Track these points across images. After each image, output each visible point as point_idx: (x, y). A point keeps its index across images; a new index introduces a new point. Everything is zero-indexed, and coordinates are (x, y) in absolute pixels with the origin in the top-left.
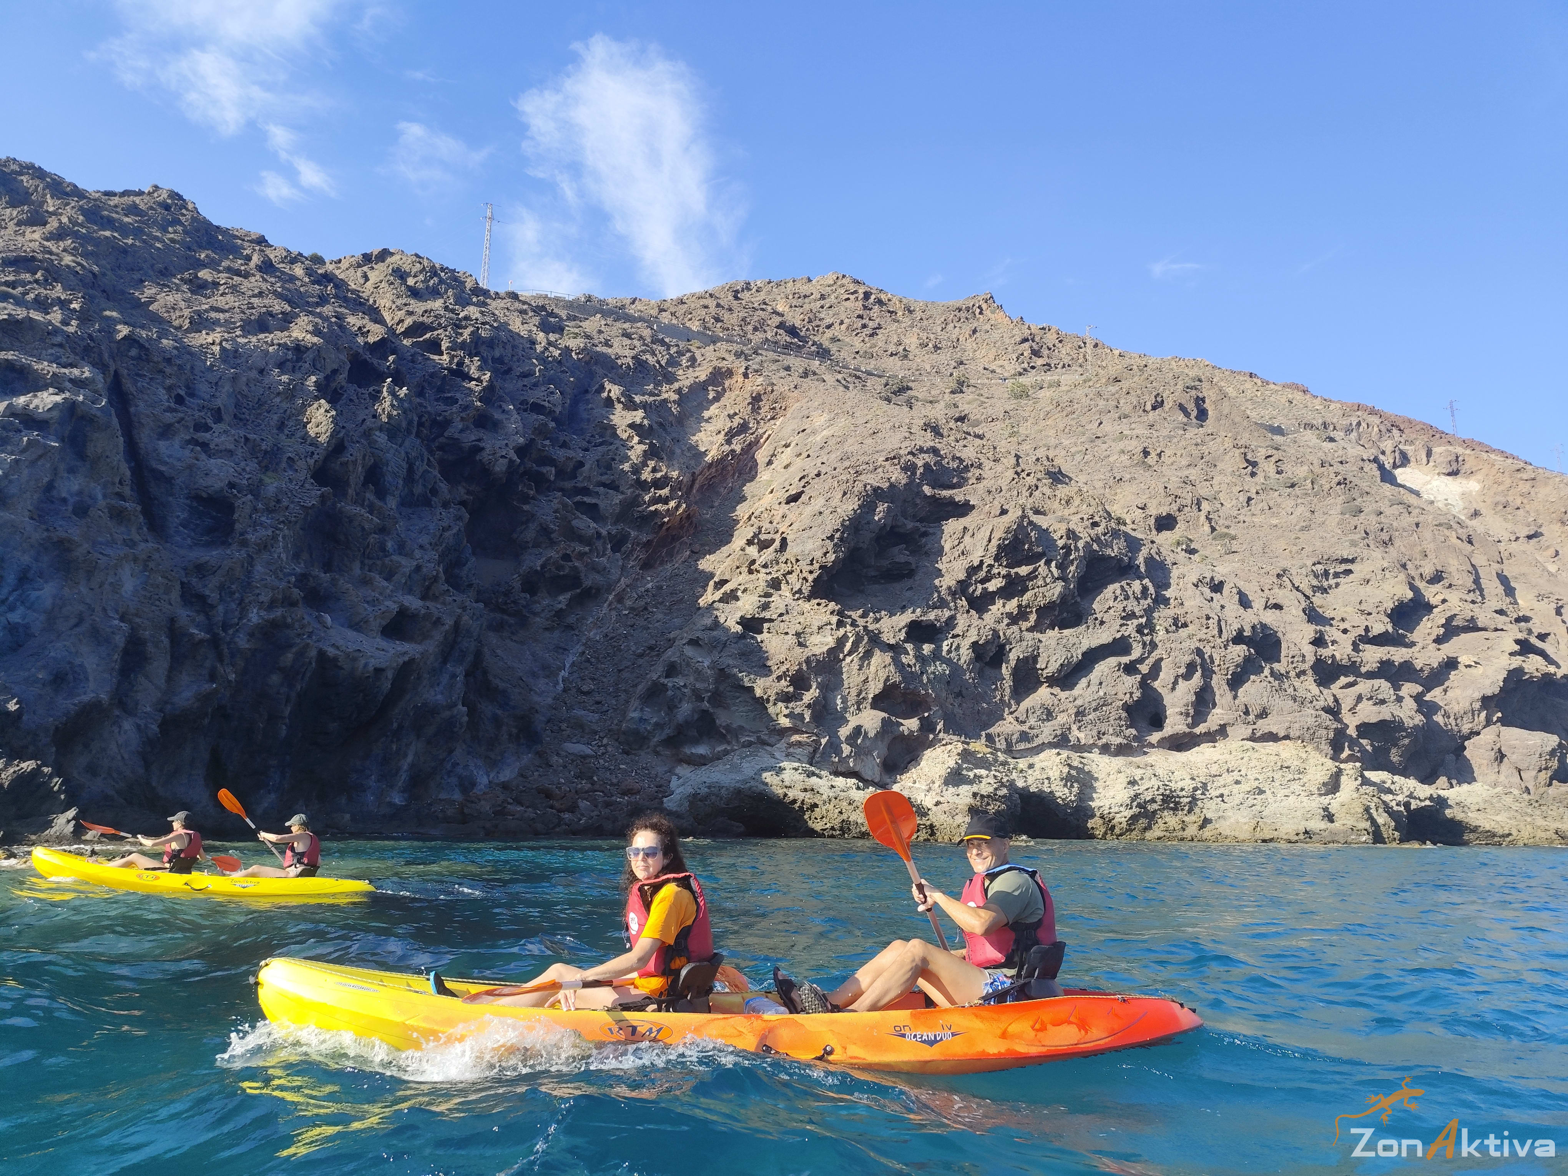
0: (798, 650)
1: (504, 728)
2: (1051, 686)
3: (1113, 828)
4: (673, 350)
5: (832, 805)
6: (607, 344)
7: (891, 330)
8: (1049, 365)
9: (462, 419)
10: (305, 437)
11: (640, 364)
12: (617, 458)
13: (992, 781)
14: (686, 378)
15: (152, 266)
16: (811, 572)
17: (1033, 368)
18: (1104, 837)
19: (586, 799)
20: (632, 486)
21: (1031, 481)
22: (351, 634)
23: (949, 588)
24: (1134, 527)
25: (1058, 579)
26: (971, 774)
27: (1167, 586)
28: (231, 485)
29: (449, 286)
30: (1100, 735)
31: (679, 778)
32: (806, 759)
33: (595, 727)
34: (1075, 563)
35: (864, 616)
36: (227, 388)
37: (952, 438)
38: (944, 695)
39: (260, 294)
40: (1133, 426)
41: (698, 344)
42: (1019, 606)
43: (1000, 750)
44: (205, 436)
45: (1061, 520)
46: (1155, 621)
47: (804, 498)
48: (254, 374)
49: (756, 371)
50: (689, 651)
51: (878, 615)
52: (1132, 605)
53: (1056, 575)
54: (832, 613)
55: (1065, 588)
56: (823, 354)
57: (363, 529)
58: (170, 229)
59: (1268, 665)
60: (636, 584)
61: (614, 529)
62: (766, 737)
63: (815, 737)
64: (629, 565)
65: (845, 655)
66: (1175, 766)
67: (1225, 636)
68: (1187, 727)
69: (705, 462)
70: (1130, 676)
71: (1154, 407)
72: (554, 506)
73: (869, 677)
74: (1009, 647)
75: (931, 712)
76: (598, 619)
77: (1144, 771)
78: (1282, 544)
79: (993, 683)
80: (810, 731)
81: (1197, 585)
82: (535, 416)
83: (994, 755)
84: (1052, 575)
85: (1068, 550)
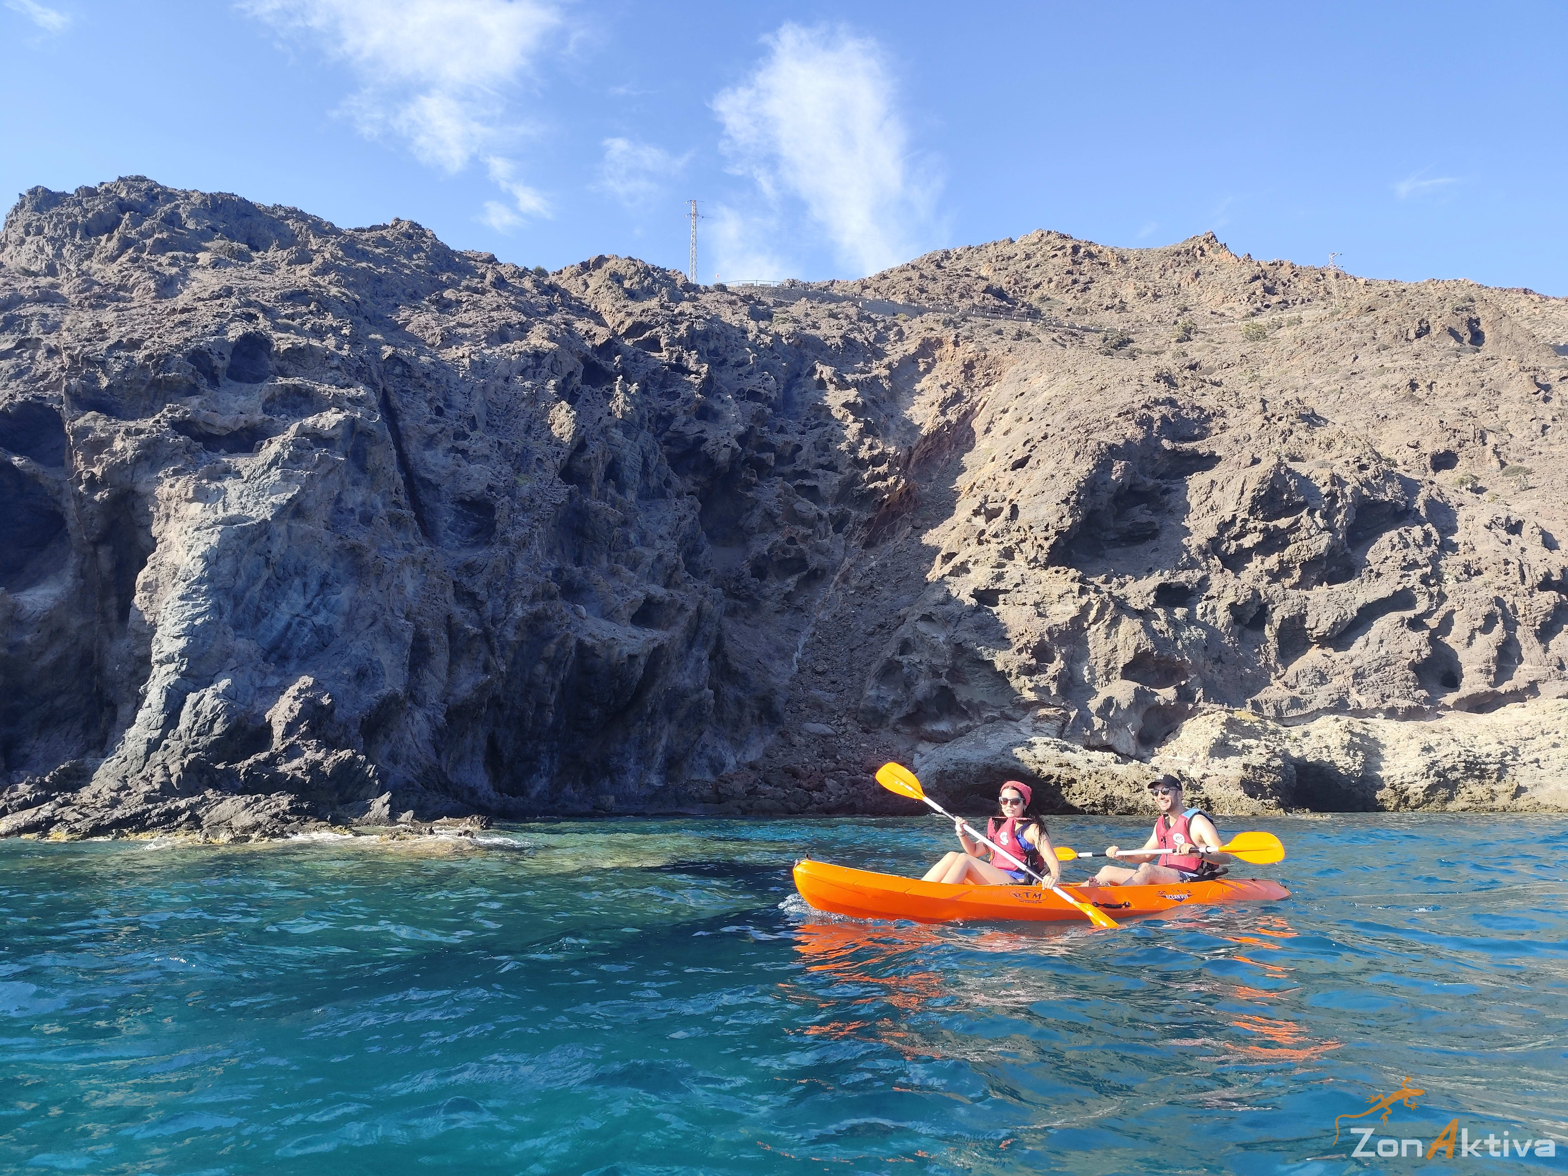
0: (1039, 621)
1: (747, 710)
2: (1322, 647)
3: (1407, 799)
4: (880, 326)
5: (1093, 780)
6: (815, 326)
7: (1104, 283)
8: (1285, 302)
9: (685, 412)
10: (551, 438)
11: (849, 342)
12: (833, 438)
13: (1264, 751)
14: (895, 352)
15: (404, 291)
16: (1046, 539)
17: (1267, 306)
18: (1397, 808)
19: (833, 778)
20: (850, 465)
21: (1283, 425)
22: (604, 623)
23: (1200, 547)
24: (1407, 468)
25: (1324, 529)
26: (1239, 745)
27: (1454, 530)
28: (490, 488)
29: (663, 285)
30: (1384, 697)
31: (922, 756)
32: (1055, 734)
33: (833, 706)
34: (1343, 511)
35: (1107, 581)
36: (478, 397)
37: (1188, 387)
38: (1202, 661)
39: (498, 308)
40: (1395, 357)
41: (904, 317)
42: (1281, 562)
43: (1268, 718)
44: (463, 444)
45: (1323, 465)
46: (1443, 570)
47: (1031, 462)
48: (500, 382)
49: (967, 338)
50: (922, 627)
51: (1122, 580)
52: (1413, 553)
53: (1322, 526)
54: (1073, 580)
55: (1334, 539)
56: (1034, 314)
57: (608, 522)
58: (415, 256)
60: (860, 563)
61: (835, 510)
62: (1010, 712)
63: (1062, 711)
64: (851, 544)
65: (1090, 624)
66: (1478, 730)
67: (1530, 582)
68: (1489, 686)
69: (920, 435)
70: (1416, 632)
71: (1419, 335)
72: (776, 490)
73: (1118, 646)
74: (1271, 606)
75: (1189, 680)
76: (825, 600)
77: (1441, 736)
79: (1256, 647)
80: (1057, 705)
81: (1490, 527)
82: (752, 404)
83: (1263, 723)
84: (1316, 526)
85: (1334, 497)
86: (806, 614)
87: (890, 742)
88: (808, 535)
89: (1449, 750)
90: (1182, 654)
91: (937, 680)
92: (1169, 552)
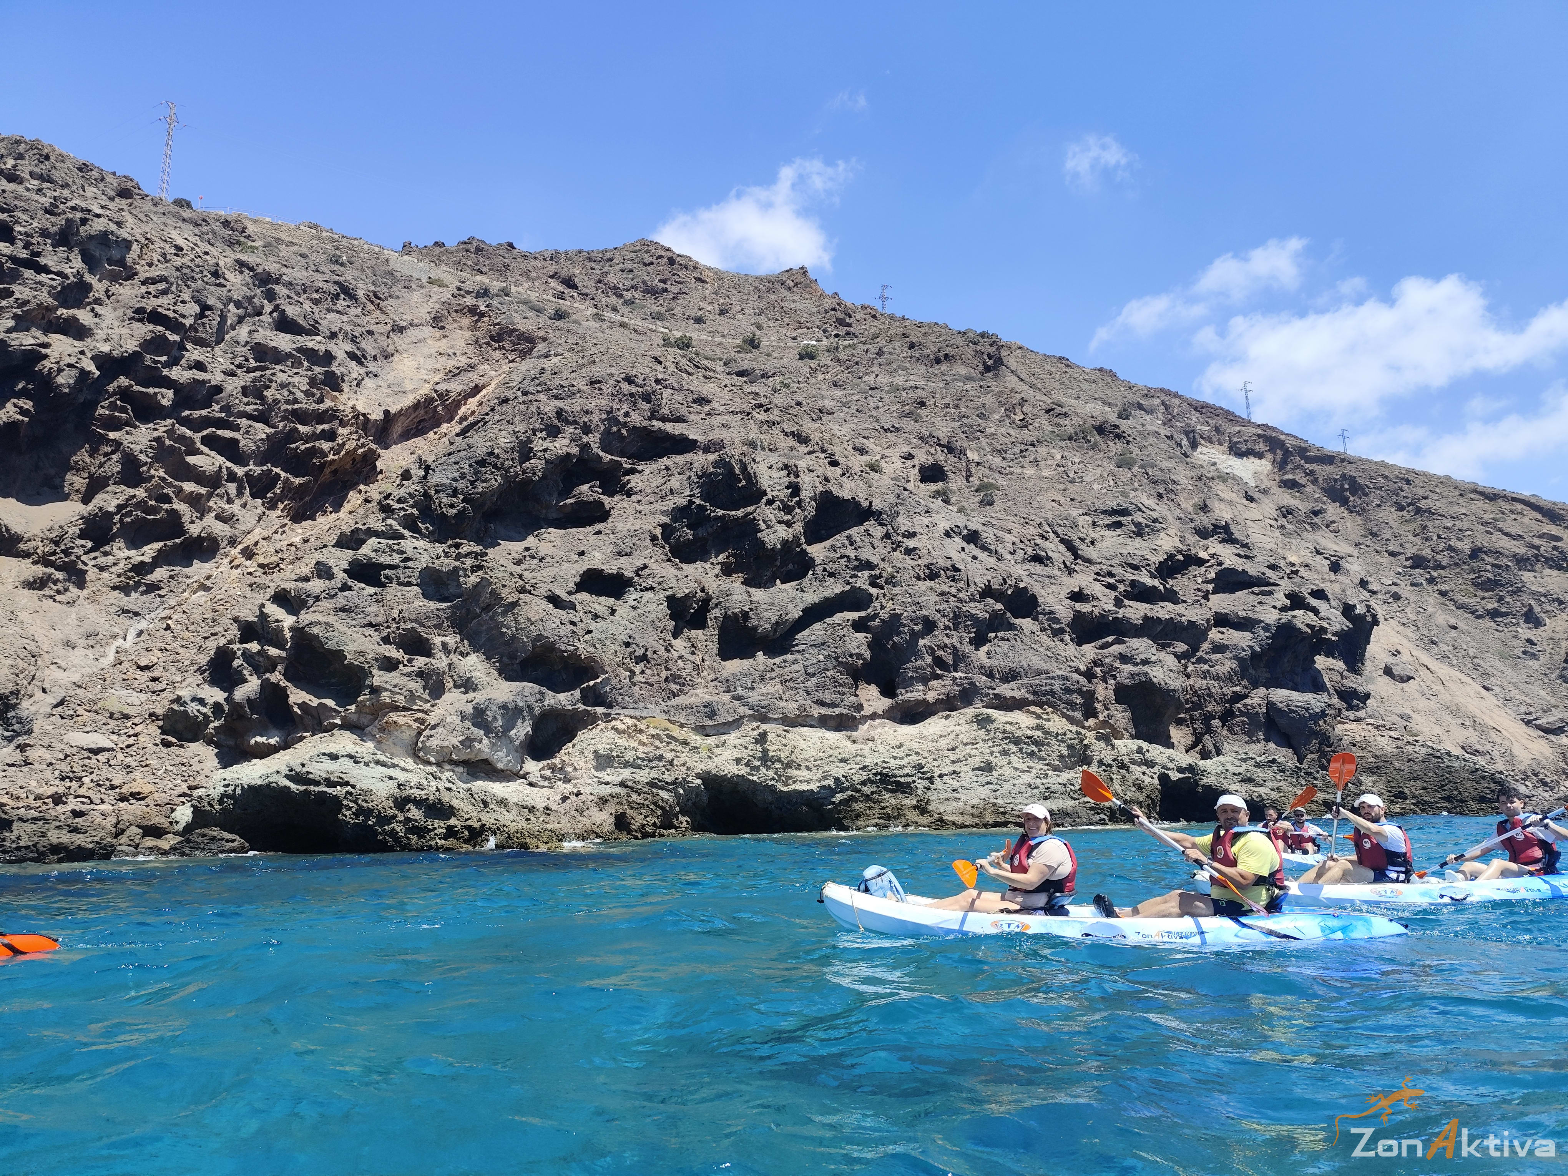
8: (853, 334)
17: (836, 336)
23: (648, 533)
30: (818, 705)
32: (404, 744)
34: (802, 505)
38: (619, 659)
42: (735, 555)
43: (687, 726)
45: (792, 457)
46: (893, 573)
52: (866, 554)
53: (778, 518)
55: (788, 533)
59: (1018, 621)
60: (278, 536)
61: (258, 470)
62: (355, 718)
63: (420, 715)
64: (274, 514)
65: (483, 609)
66: (902, 740)
67: (972, 589)
68: (921, 694)
69: (408, 401)
70: (857, 635)
71: (938, 361)
72: (156, 434)
73: (514, 637)
74: (714, 602)
75: (598, 681)
76: (208, 578)
77: (863, 746)
78: (1050, 495)
79: (693, 646)
80: (415, 707)
81: (948, 534)
82: (151, 327)
83: (676, 731)
84: (773, 518)
85: (795, 489)
86: (162, 592)
87: (196, 759)
88: (201, 495)
89: (867, 762)
90: (593, 650)
91: (268, 675)
92: (611, 536)
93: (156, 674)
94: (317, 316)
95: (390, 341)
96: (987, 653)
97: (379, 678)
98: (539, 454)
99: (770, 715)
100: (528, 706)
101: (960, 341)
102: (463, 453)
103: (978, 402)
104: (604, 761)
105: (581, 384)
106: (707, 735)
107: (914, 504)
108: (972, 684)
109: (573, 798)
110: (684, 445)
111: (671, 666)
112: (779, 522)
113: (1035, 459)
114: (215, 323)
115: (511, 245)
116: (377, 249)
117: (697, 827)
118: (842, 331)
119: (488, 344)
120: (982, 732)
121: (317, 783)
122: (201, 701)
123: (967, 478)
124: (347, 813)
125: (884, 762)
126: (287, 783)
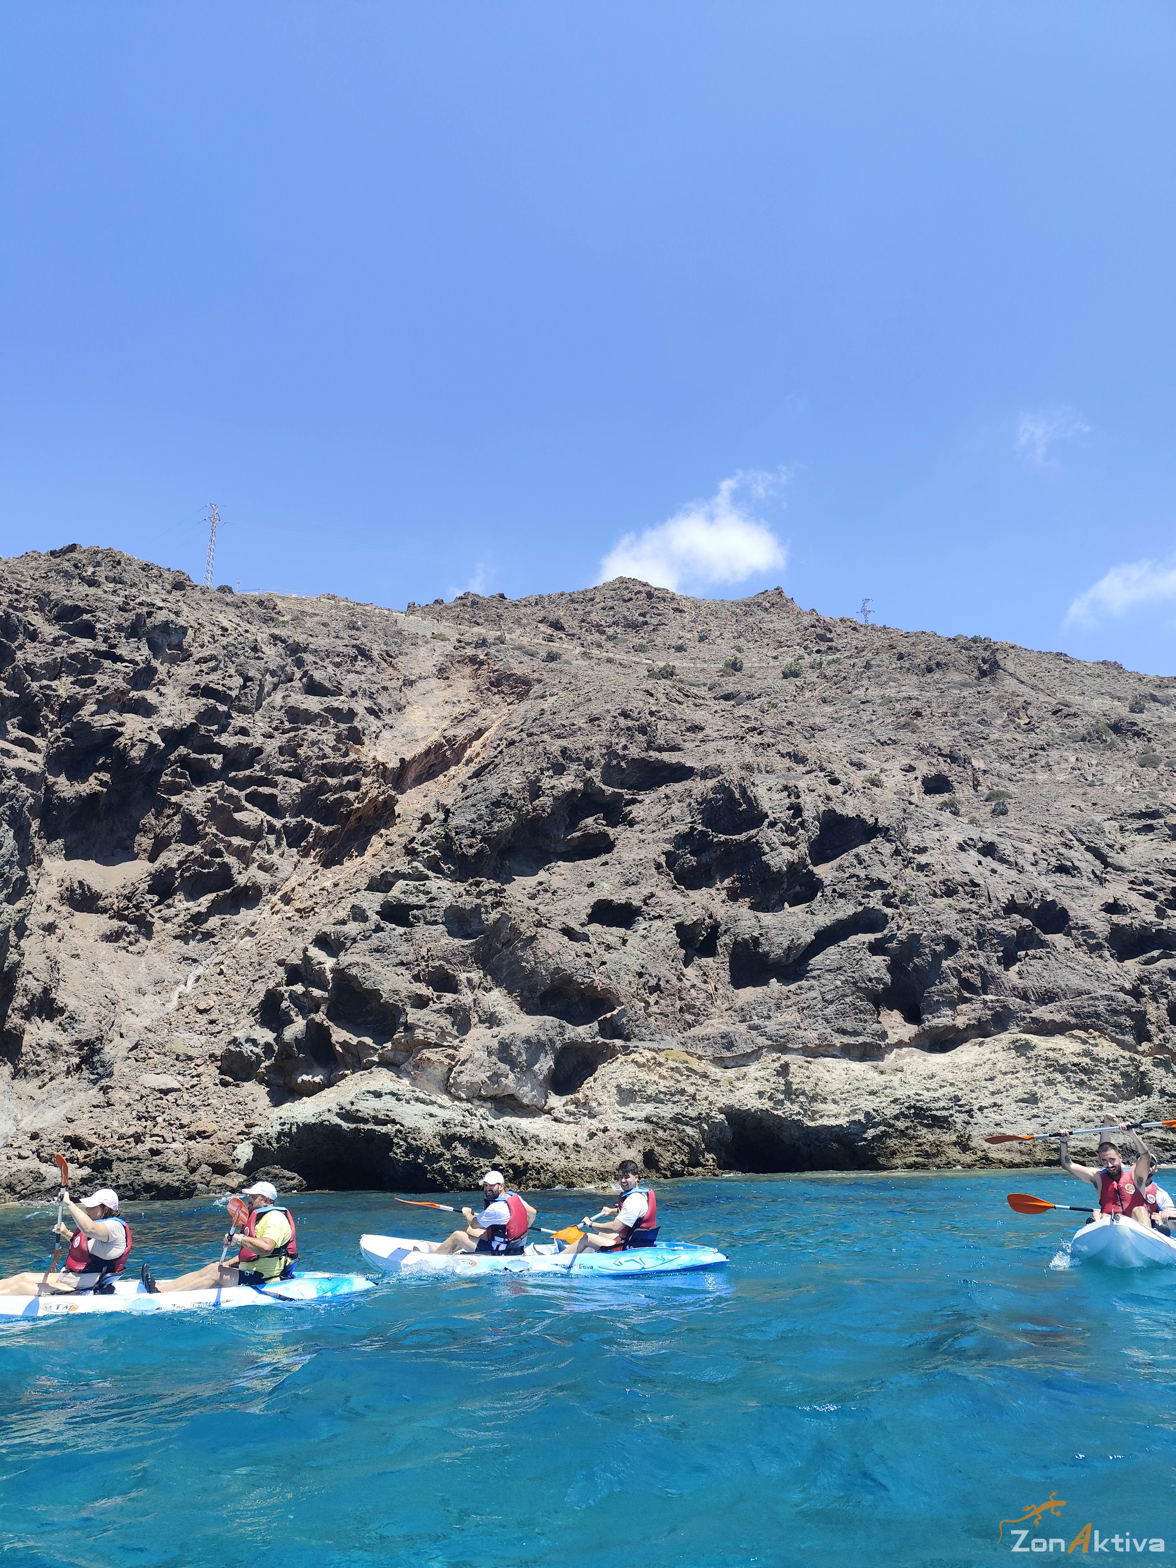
8: (835, 648)
9: (98, 701)
16: (471, 846)
17: (818, 651)
20: (316, 772)
23: (654, 861)
24: (896, 790)
34: (805, 825)
40: (903, 689)
42: (739, 879)
43: (705, 1058)
45: (791, 778)
47: (491, 767)
50: (313, 951)
51: (555, 895)
52: (877, 872)
54: (488, 892)
59: (1049, 937)
60: (311, 882)
61: (292, 821)
62: (390, 1055)
63: (450, 1051)
64: (307, 861)
65: (503, 945)
66: (934, 1069)
67: (995, 904)
68: (950, 1019)
69: (421, 748)
70: (875, 958)
71: (930, 670)
72: (209, 795)
73: (533, 971)
74: (723, 928)
75: (615, 1012)
76: (253, 924)
77: (892, 1077)
78: (1069, 801)
79: (704, 974)
80: (445, 1044)
81: (961, 848)
82: (204, 700)
83: (694, 1064)
84: (776, 841)
85: (797, 810)
86: (215, 940)
87: (251, 1097)
88: (246, 848)
89: (899, 1094)
90: (607, 981)
91: (313, 1015)
92: (618, 866)
93: (213, 1016)
94: (339, 677)
95: (402, 695)
96: (1019, 973)
97: (413, 1015)
98: (547, 792)
99: (790, 1045)
100: (550, 1040)
101: (951, 648)
102: (479, 796)
103: (978, 708)
104: (627, 1096)
105: (581, 722)
106: (726, 1068)
107: (921, 818)
108: (1005, 1007)
109: (600, 1134)
110: (681, 773)
111: (684, 995)
112: (783, 844)
113: (1047, 763)
114: (255, 692)
115: (502, 596)
116: (386, 612)
117: (725, 1165)
118: (823, 646)
119: (488, 689)
120: (1022, 1060)
121: (366, 1121)
122: (254, 1042)
123: (975, 787)
124: (398, 1151)
125: (917, 1094)
126: (338, 1121)
